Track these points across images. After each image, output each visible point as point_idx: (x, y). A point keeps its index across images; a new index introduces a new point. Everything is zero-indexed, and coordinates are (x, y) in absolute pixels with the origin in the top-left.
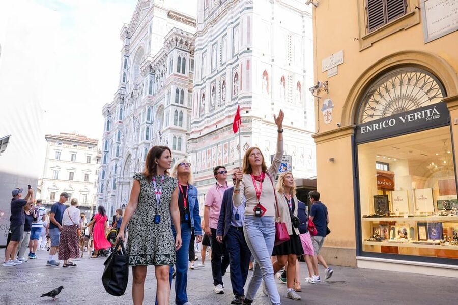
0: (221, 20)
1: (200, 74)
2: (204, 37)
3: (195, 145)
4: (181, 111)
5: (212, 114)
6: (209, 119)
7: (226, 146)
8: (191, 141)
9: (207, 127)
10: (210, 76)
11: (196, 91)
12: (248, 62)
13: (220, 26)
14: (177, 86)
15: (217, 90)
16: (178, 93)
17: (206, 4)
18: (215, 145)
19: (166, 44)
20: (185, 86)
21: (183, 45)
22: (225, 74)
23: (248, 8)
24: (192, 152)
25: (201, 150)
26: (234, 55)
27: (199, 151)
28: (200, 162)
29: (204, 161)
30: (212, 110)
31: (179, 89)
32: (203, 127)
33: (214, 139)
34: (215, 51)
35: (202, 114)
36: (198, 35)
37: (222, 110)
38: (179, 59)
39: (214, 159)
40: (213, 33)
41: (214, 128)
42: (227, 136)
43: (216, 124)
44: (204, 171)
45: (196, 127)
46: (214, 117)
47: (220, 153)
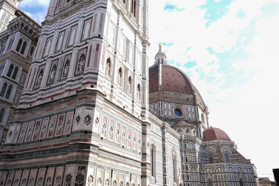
0: (73, 15)
1: (42, 54)
2: (51, 26)
3: (21, 116)
4: (11, 85)
5: (48, 87)
6: (44, 92)
7: (61, 118)
8: (18, 111)
9: (41, 99)
10: (53, 56)
11: (34, 67)
12: (98, 45)
13: (71, 19)
14: (13, 62)
15: (59, 68)
16: (12, 68)
17: (59, 3)
18: (47, 116)
19: (10, 27)
20: (20, 65)
21: (28, 31)
22: (71, 54)
23: (102, 7)
24: (17, 122)
25: (29, 121)
26: (82, 40)
27: (26, 122)
28: (24, 134)
29: (31, 132)
30: (49, 84)
31: (14, 65)
32: (35, 99)
33: (47, 110)
34: (62, 37)
35: (36, 87)
36: (46, 23)
37: (62, 84)
38: (21, 41)
39: (44, 130)
40: (62, 23)
41: (50, 100)
42: (65, 108)
43: (52, 97)
44: (28, 143)
45: (26, 98)
46: (51, 90)
47: (52, 125)
